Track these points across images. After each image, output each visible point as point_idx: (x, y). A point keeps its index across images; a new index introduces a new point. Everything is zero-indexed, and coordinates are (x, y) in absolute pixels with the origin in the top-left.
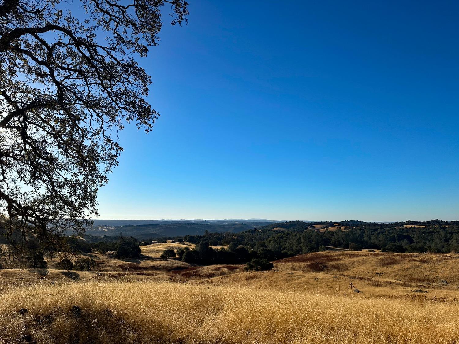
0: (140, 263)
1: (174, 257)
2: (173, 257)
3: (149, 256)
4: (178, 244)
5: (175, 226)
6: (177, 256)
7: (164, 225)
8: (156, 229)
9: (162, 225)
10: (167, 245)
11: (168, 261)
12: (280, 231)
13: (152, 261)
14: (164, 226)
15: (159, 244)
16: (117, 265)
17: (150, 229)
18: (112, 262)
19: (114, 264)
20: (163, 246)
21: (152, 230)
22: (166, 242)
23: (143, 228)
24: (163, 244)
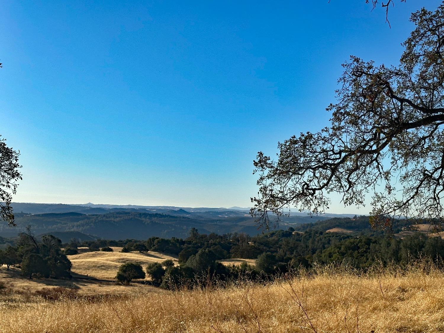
0: (79, 288)
1: (141, 280)
2: (139, 280)
3: (89, 275)
4: (137, 255)
5: (118, 219)
6: (148, 278)
7: (93, 215)
8: (78, 223)
9: (89, 215)
10: (114, 255)
11: (132, 286)
12: (345, 236)
13: (100, 286)
14: (95, 217)
15: (99, 254)
16: (33, 291)
17: (65, 224)
18: (20, 284)
19: (26, 288)
20: (109, 258)
21: (70, 224)
22: (111, 250)
23: (51, 220)
24: (106, 254)
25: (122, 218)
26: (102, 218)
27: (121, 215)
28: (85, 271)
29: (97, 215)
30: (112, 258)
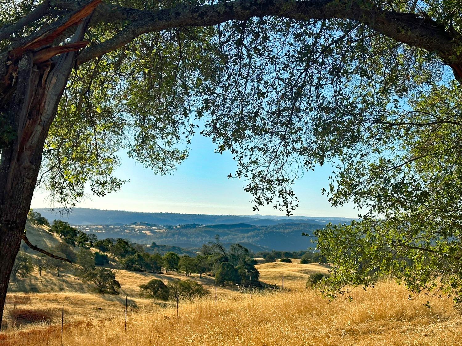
5: (288, 231)
7: (263, 226)
8: (249, 235)
9: (259, 227)
14: (265, 228)
15: (279, 265)
17: (236, 235)
20: (291, 268)
21: (240, 235)
22: (290, 261)
23: (222, 231)
24: (286, 265)
25: (292, 230)
26: (272, 229)
27: (290, 227)
28: (272, 280)
29: (266, 226)
30: (294, 269)
